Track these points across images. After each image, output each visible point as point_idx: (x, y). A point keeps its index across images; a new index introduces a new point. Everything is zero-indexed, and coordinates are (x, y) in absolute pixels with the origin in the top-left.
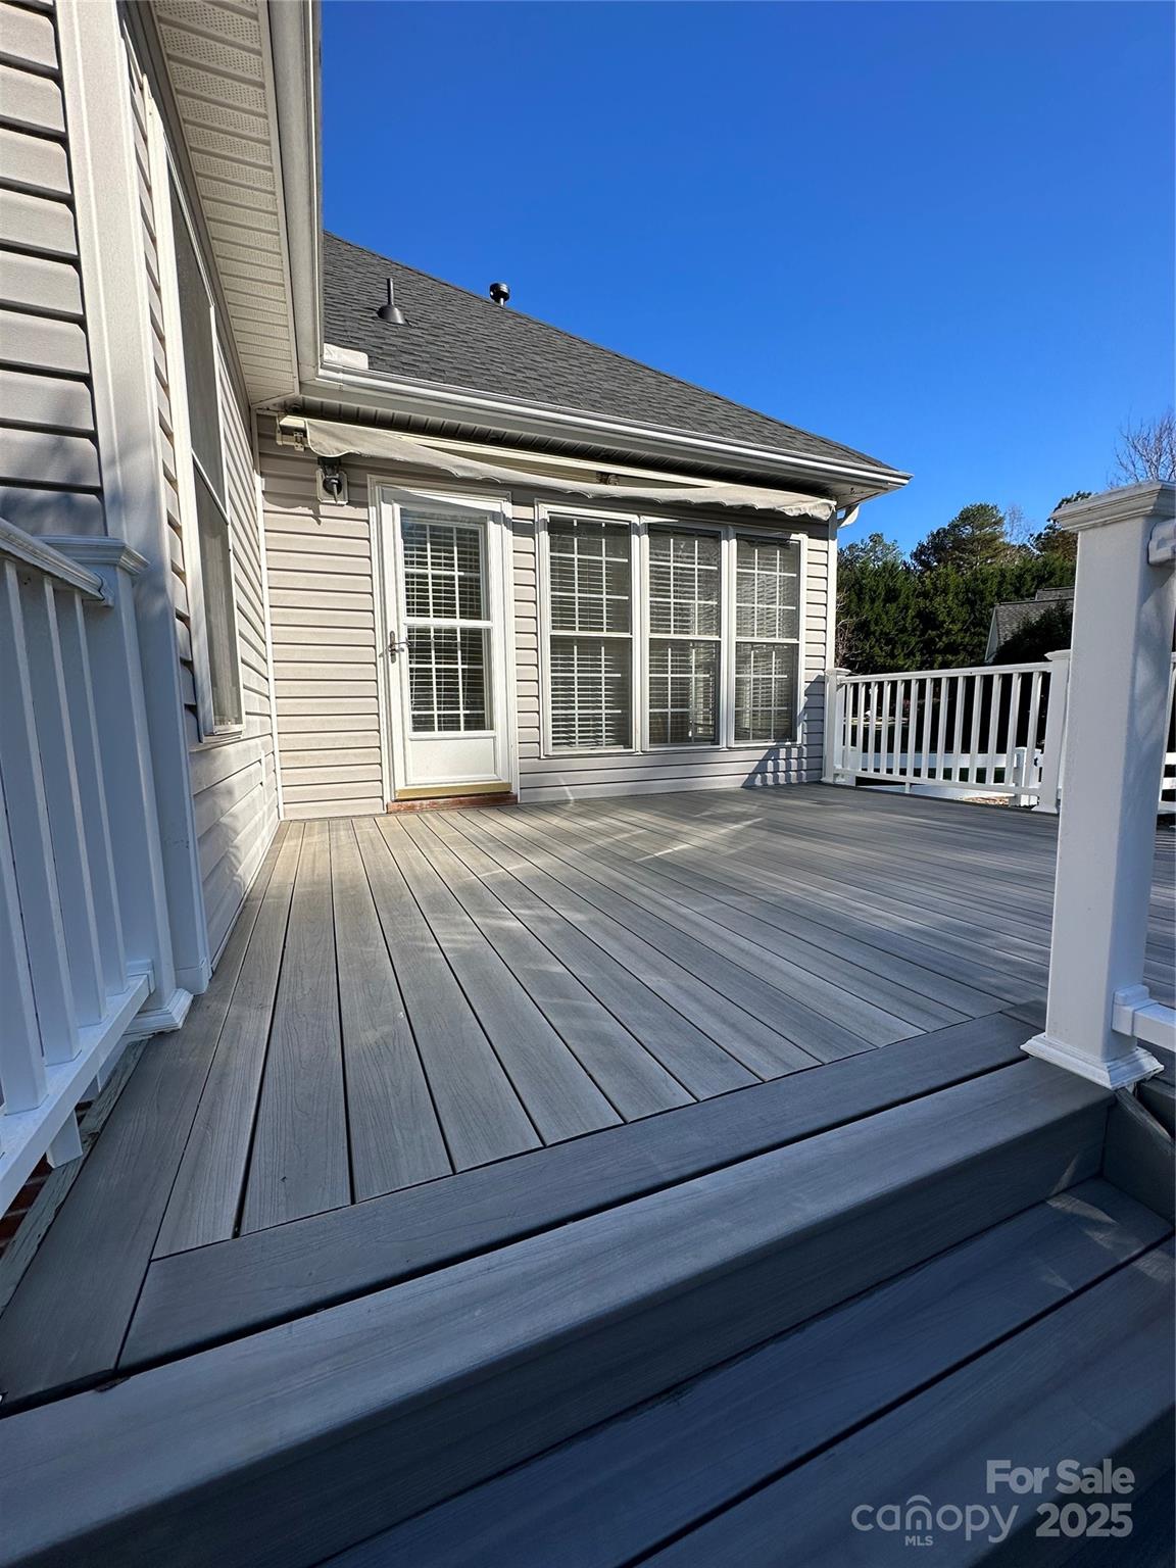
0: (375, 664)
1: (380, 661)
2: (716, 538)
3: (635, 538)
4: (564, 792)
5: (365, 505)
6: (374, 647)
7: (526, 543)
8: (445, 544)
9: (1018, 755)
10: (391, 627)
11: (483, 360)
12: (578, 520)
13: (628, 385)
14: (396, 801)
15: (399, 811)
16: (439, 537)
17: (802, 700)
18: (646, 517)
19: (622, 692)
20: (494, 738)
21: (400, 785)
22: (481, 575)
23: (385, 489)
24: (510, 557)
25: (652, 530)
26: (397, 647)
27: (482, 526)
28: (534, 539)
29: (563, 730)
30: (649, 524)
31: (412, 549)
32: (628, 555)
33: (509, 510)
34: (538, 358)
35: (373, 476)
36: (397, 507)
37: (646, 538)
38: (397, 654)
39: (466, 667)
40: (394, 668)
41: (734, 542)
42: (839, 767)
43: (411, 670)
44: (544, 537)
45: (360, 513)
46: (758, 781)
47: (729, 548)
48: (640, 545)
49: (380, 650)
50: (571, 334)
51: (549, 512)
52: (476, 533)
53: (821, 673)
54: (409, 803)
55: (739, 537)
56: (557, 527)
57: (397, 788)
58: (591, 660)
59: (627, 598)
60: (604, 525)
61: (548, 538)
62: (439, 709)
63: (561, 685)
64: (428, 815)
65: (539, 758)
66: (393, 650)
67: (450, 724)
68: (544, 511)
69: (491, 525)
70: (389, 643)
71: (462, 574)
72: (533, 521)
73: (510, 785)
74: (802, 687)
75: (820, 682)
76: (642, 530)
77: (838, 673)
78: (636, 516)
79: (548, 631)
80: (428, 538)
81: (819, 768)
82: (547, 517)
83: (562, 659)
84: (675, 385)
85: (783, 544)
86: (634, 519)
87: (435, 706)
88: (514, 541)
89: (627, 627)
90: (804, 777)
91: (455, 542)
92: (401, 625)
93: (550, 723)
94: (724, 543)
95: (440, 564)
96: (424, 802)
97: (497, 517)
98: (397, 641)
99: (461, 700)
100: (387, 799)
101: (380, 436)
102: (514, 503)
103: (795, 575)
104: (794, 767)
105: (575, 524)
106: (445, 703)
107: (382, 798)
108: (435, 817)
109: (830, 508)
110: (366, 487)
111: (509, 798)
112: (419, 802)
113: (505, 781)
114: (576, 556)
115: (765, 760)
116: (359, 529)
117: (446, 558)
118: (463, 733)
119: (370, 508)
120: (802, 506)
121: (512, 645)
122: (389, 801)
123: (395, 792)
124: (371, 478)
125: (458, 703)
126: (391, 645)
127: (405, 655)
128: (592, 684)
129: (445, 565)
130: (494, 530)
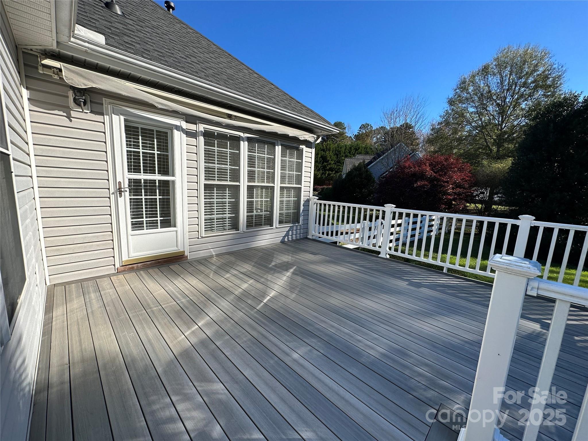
0: (109, 198)
1: (112, 197)
2: (274, 145)
3: (242, 143)
4: (211, 251)
5: (102, 114)
6: (109, 189)
7: (193, 141)
8: (149, 137)
9: (364, 224)
10: (119, 179)
11: (169, 48)
12: (217, 133)
13: (237, 72)
14: (122, 266)
15: (124, 271)
16: (146, 133)
17: (302, 208)
18: (246, 134)
19: (235, 207)
20: (176, 231)
21: (125, 258)
22: (169, 154)
23: (114, 107)
24: (185, 147)
25: (249, 140)
26: (123, 190)
27: (170, 131)
28: (196, 139)
29: (209, 225)
30: (248, 137)
31: (130, 138)
32: (239, 149)
33: (184, 125)
34: (195, 50)
35: (106, 99)
36: (122, 118)
37: (246, 143)
38: (123, 193)
39: (161, 197)
40: (121, 200)
41: (280, 147)
42: (314, 233)
43: (130, 199)
44: (202, 139)
45: (99, 118)
46: (286, 240)
47: (278, 149)
48: (244, 146)
49: (112, 190)
50: (209, 39)
51: (204, 128)
52: (167, 133)
53: (308, 197)
54: (130, 266)
55: (282, 145)
56: (207, 134)
57: (123, 260)
58: (222, 193)
59: (238, 168)
60: (228, 136)
61: (203, 139)
62: (146, 217)
63: (209, 205)
64: (142, 272)
65: (198, 238)
66: (120, 191)
67: (153, 225)
68: (201, 127)
69: (175, 132)
70: (118, 188)
71: (159, 152)
72: (196, 131)
73: (184, 252)
74: (302, 203)
75: (308, 201)
76: (245, 139)
77: (315, 198)
78: (242, 133)
79: (203, 182)
80: (140, 134)
81: (307, 233)
82: (203, 130)
83: (209, 193)
84: (256, 75)
85: (297, 149)
86: (242, 134)
87: (144, 216)
88: (187, 140)
89: (238, 180)
90: (302, 236)
91: (155, 136)
92: (125, 177)
93: (203, 221)
94: (277, 147)
95: (146, 147)
96: (139, 265)
97: (178, 128)
98: (122, 187)
99: (158, 212)
100: (117, 265)
101: (112, 81)
102: (187, 122)
103: (301, 161)
104: (298, 233)
105: (216, 134)
106: (149, 214)
107: (114, 265)
108: (146, 273)
109: (314, 138)
110: (102, 104)
111: (184, 257)
112: (136, 265)
113: (182, 250)
114: (216, 148)
115: (289, 231)
116: (99, 127)
117: (150, 144)
118: (160, 230)
119: (105, 116)
120: (305, 136)
121: (185, 187)
122: (118, 266)
123: (122, 262)
124: (105, 100)
125: (157, 214)
126: (119, 189)
127: (127, 193)
128: (222, 204)
129: (150, 147)
130: (177, 134)
